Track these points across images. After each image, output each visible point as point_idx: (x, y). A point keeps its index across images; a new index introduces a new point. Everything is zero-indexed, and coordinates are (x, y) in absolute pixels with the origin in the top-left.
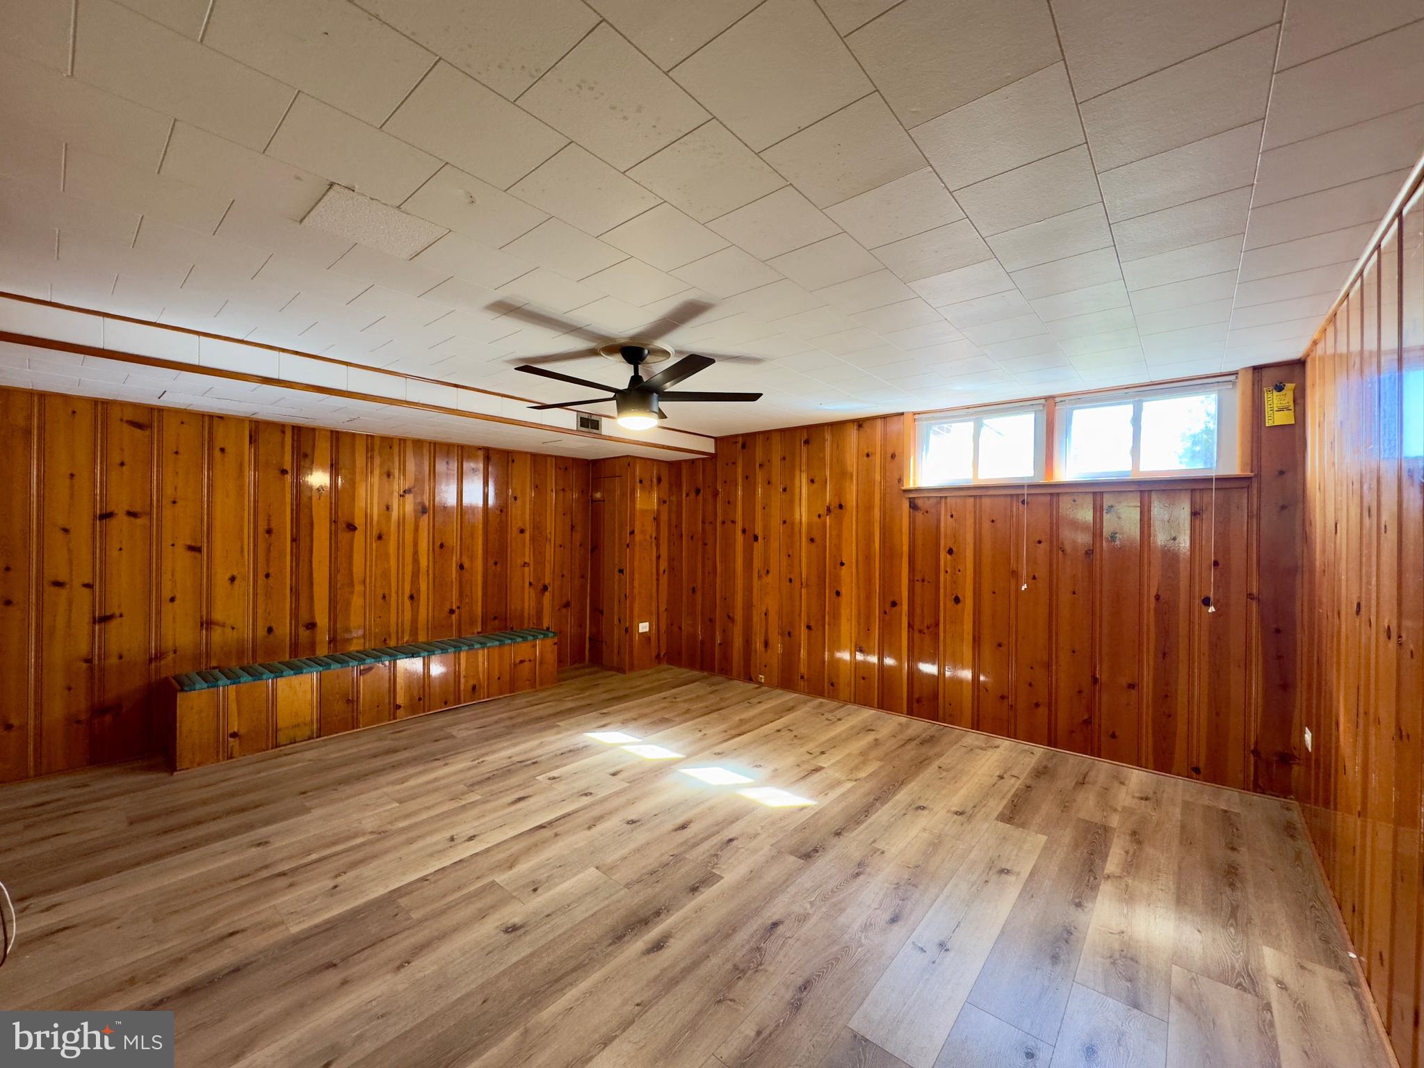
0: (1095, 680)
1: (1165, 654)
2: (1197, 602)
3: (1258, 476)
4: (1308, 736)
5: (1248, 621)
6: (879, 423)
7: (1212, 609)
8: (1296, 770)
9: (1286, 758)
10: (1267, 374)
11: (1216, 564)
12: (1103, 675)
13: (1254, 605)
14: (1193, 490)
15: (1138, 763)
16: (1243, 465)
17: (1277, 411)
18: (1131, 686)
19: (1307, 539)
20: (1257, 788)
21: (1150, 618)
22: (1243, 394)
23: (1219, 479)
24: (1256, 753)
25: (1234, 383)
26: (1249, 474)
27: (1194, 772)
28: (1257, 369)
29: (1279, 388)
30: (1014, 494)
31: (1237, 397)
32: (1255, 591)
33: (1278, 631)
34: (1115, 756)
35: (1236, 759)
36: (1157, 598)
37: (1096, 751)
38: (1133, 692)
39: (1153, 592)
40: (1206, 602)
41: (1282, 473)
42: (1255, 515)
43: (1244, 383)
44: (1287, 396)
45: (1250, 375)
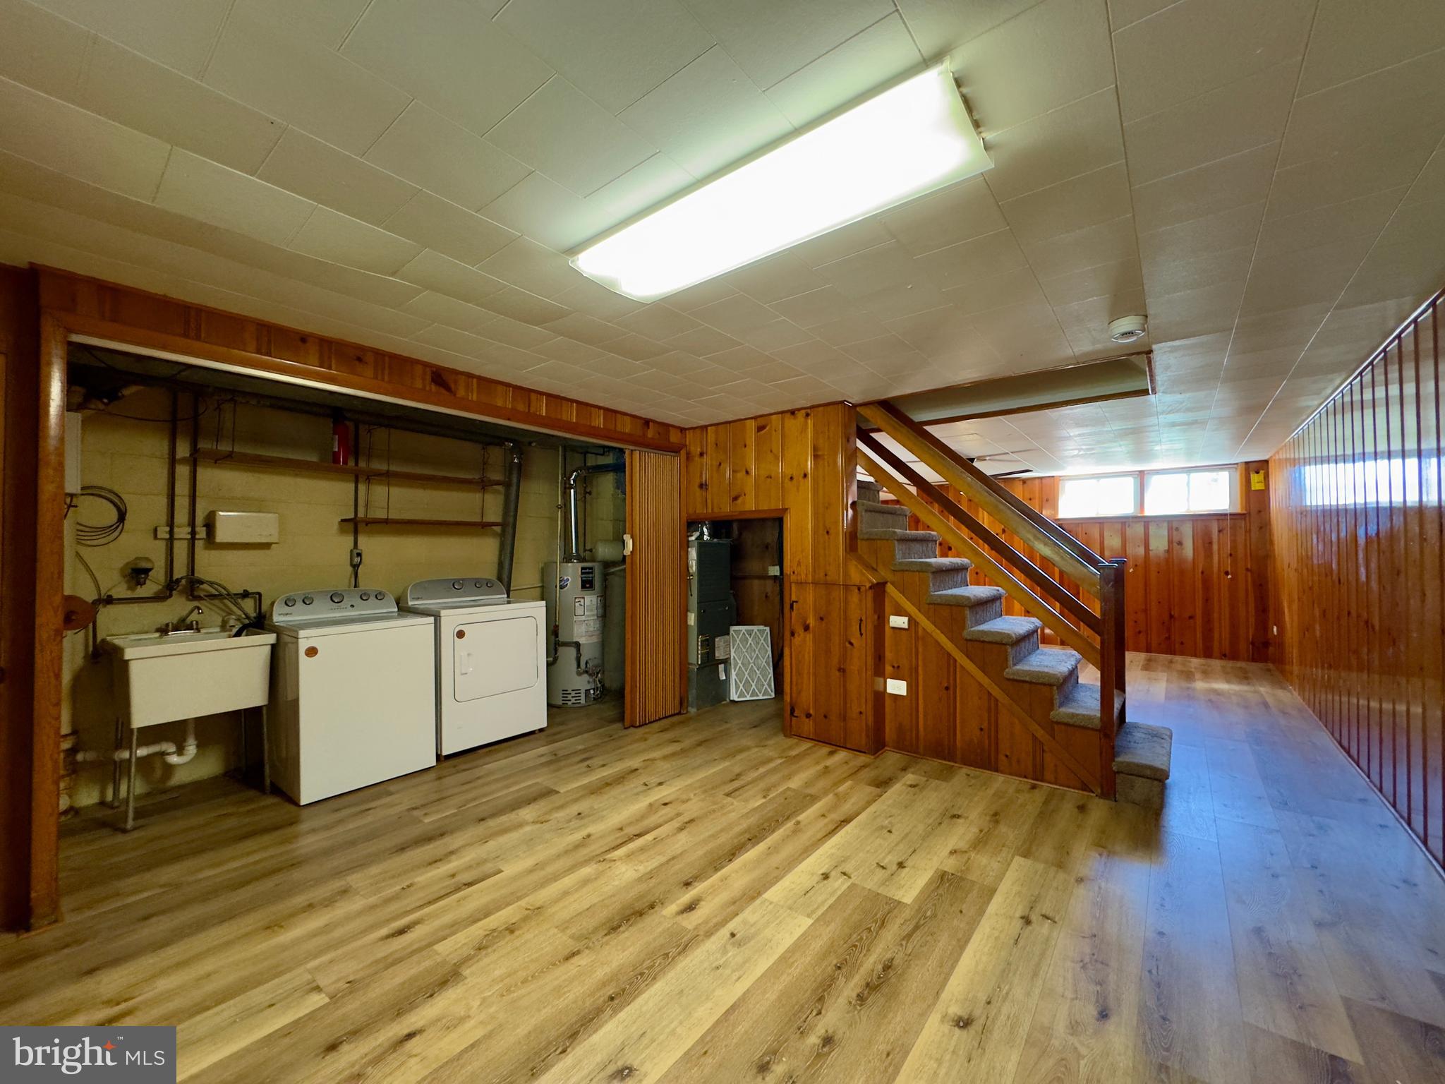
0: (1171, 616)
1: (1207, 600)
2: (1222, 574)
3: (1249, 513)
4: (1275, 629)
5: (1247, 581)
6: (1037, 482)
7: (1229, 577)
8: (1271, 649)
9: (1266, 644)
10: (1251, 465)
11: (1231, 555)
12: (1175, 613)
13: (1249, 574)
14: (1218, 520)
15: (1195, 655)
16: (1242, 508)
17: (1257, 482)
18: (1191, 617)
19: (1272, 543)
20: (1254, 660)
21: (1199, 585)
22: (1241, 474)
23: (1231, 514)
24: (1253, 643)
25: (1236, 468)
26: (1244, 512)
27: (1223, 656)
28: (1247, 463)
29: (1258, 473)
30: (1123, 523)
31: (1237, 476)
32: (1249, 567)
33: (1261, 585)
34: (1182, 654)
35: (1243, 646)
36: (1202, 573)
37: (1173, 652)
38: (1192, 621)
39: (1200, 571)
40: (1227, 573)
41: (1260, 512)
42: (1248, 532)
43: (1241, 468)
44: (1261, 476)
45: (1244, 466)
